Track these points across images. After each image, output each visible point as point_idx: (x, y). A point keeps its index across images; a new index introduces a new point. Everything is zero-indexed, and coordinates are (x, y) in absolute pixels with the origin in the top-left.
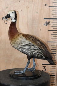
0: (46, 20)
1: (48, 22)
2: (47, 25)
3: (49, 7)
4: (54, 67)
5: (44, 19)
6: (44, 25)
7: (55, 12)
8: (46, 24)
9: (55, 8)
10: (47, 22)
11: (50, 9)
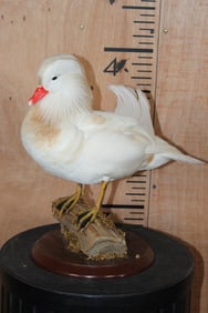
0: (112, 56)
1: (118, 61)
2: (115, 72)
3: (124, 7)
4: (137, 216)
5: (106, 49)
6: (105, 71)
7: (143, 26)
8: (111, 69)
9: (143, 11)
10: (115, 61)
11: (125, 17)
